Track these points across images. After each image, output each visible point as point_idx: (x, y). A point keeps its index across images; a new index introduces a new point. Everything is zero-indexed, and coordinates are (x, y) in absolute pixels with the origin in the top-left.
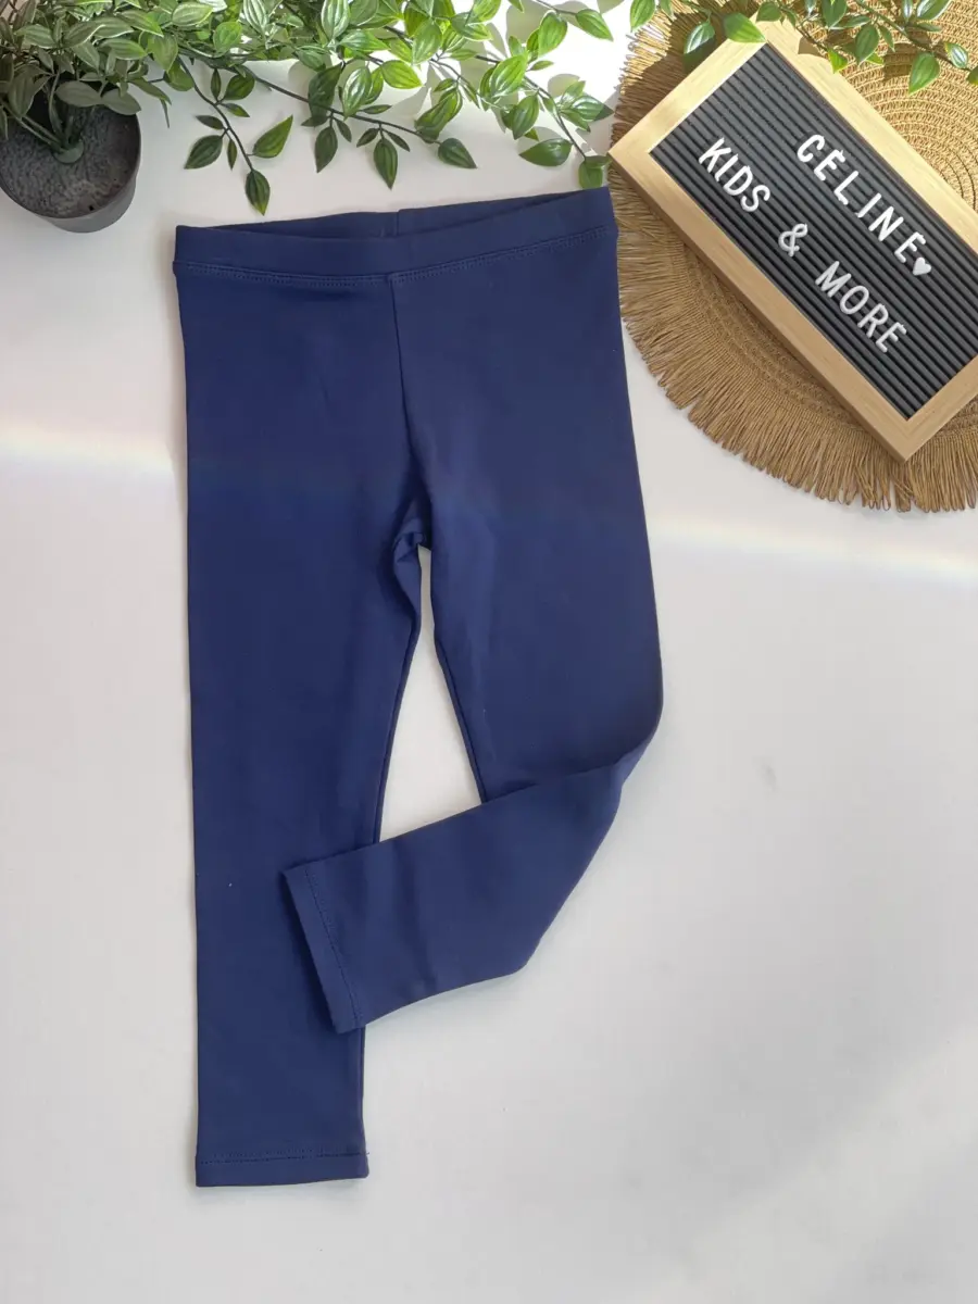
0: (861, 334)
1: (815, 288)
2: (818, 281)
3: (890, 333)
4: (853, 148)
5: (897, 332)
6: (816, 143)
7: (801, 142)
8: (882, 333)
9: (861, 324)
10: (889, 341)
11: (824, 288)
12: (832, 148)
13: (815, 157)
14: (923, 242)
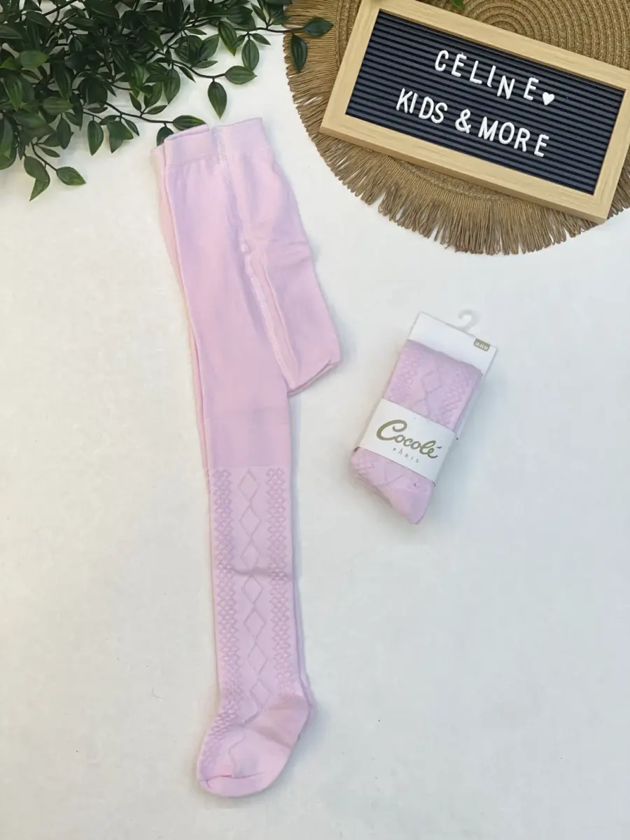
0: (519, 152)
1: (481, 140)
2: (480, 135)
3: (540, 143)
4: (468, 49)
5: (543, 140)
6: (443, 56)
7: (435, 61)
8: (535, 147)
9: (516, 146)
10: (541, 149)
11: (486, 137)
12: (456, 55)
13: (447, 65)
14: (537, 81)
